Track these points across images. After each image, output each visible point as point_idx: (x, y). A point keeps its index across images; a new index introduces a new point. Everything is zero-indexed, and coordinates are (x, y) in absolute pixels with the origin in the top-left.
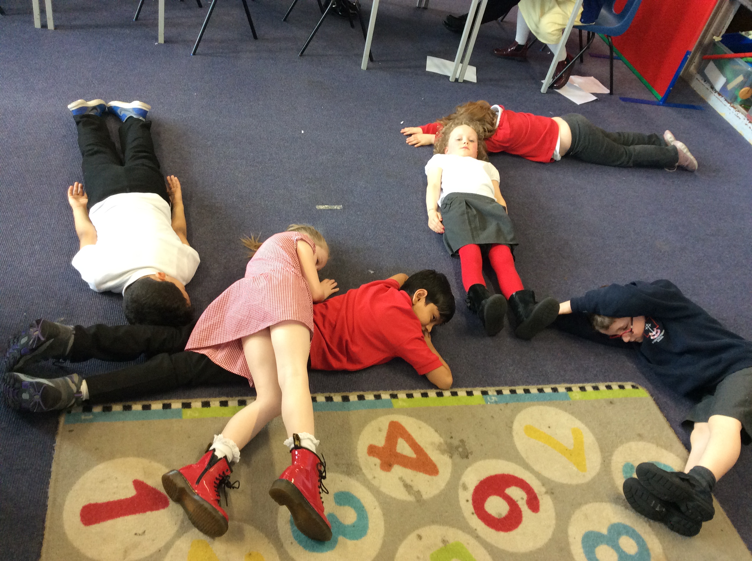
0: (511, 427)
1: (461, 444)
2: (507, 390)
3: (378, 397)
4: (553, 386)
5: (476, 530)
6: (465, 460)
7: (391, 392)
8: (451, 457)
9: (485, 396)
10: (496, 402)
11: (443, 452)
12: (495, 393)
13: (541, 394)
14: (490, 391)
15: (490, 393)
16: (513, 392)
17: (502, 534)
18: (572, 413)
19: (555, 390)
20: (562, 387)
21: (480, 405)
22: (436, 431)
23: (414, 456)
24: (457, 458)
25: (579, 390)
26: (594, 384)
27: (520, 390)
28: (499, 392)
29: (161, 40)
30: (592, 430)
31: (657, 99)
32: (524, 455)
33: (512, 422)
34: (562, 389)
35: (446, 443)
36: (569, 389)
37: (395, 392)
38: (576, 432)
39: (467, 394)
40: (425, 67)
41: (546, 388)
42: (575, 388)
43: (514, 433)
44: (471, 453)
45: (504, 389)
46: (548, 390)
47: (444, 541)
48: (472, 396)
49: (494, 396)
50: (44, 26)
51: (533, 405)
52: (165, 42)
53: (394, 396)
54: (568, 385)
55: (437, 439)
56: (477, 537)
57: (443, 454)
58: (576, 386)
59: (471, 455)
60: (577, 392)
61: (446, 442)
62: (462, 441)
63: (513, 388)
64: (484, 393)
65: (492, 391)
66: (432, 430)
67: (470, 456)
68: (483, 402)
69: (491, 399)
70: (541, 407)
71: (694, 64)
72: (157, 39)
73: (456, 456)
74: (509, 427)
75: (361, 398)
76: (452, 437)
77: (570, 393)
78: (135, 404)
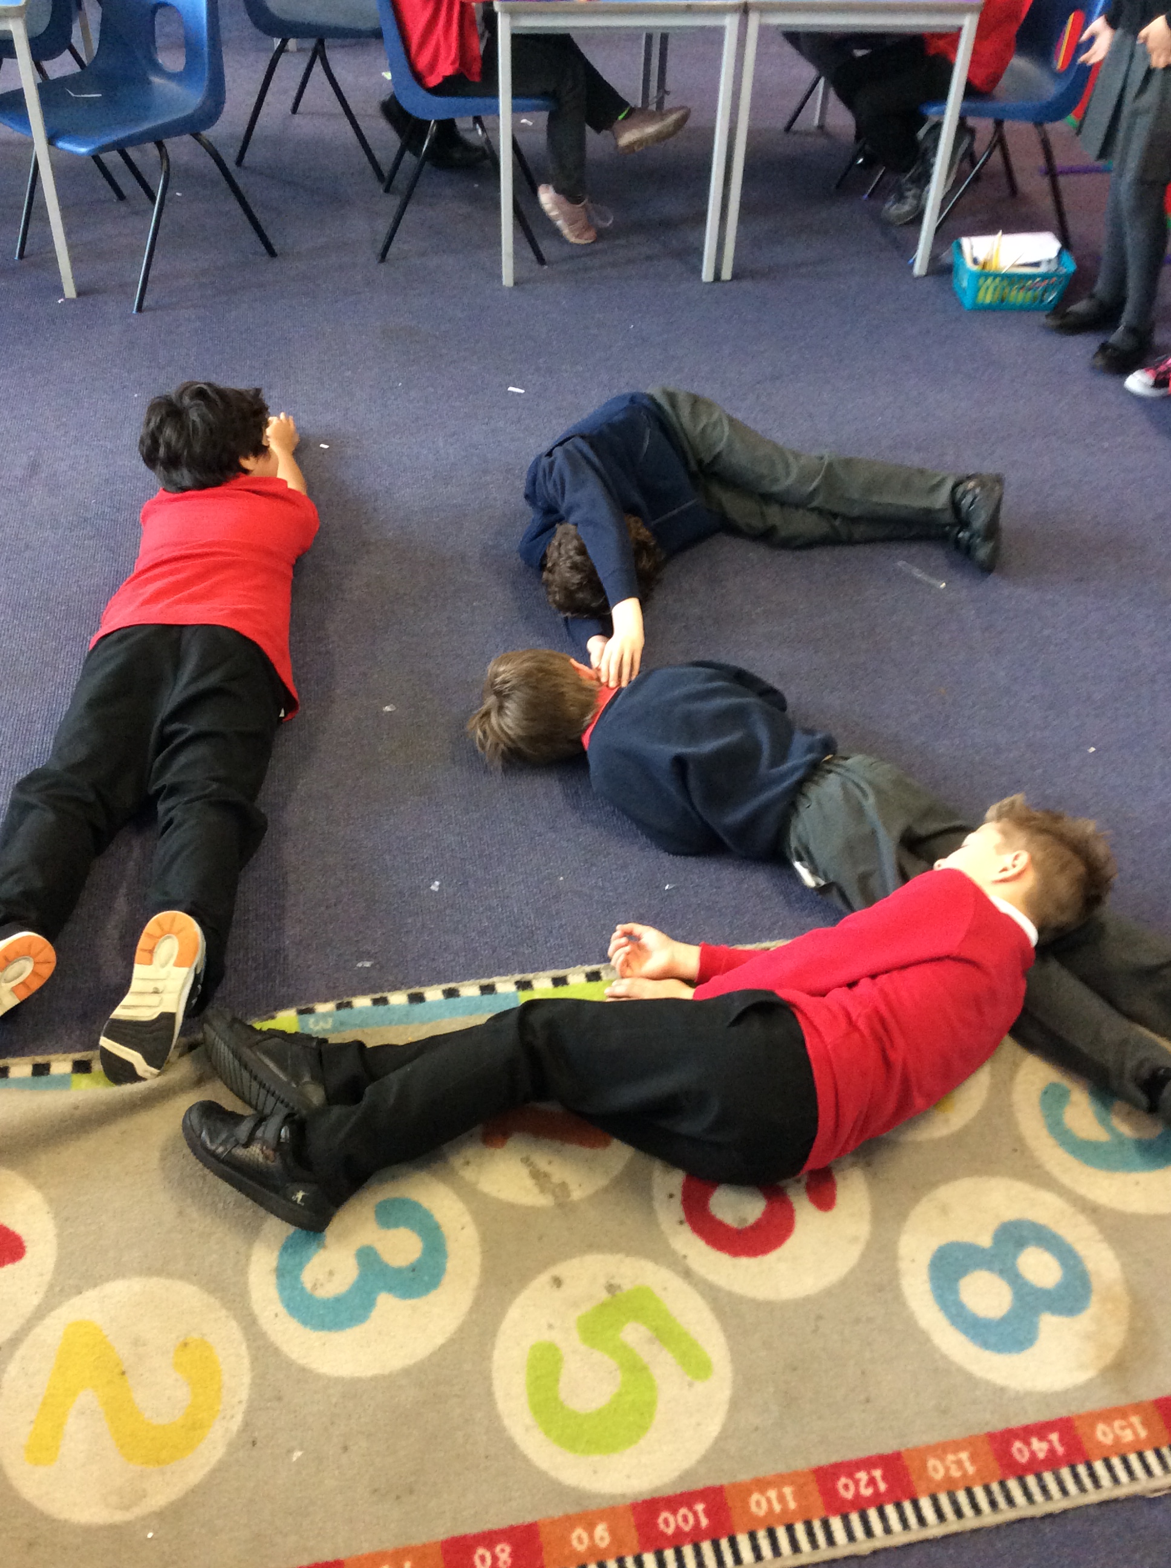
3: (488, 990)
5: (685, 1257)
7: (518, 977)
17: (744, 1261)
29: (70, 291)
47: (611, 1288)
52: (79, 294)
53: (524, 985)
56: (687, 1274)
72: (61, 293)
75: (451, 994)
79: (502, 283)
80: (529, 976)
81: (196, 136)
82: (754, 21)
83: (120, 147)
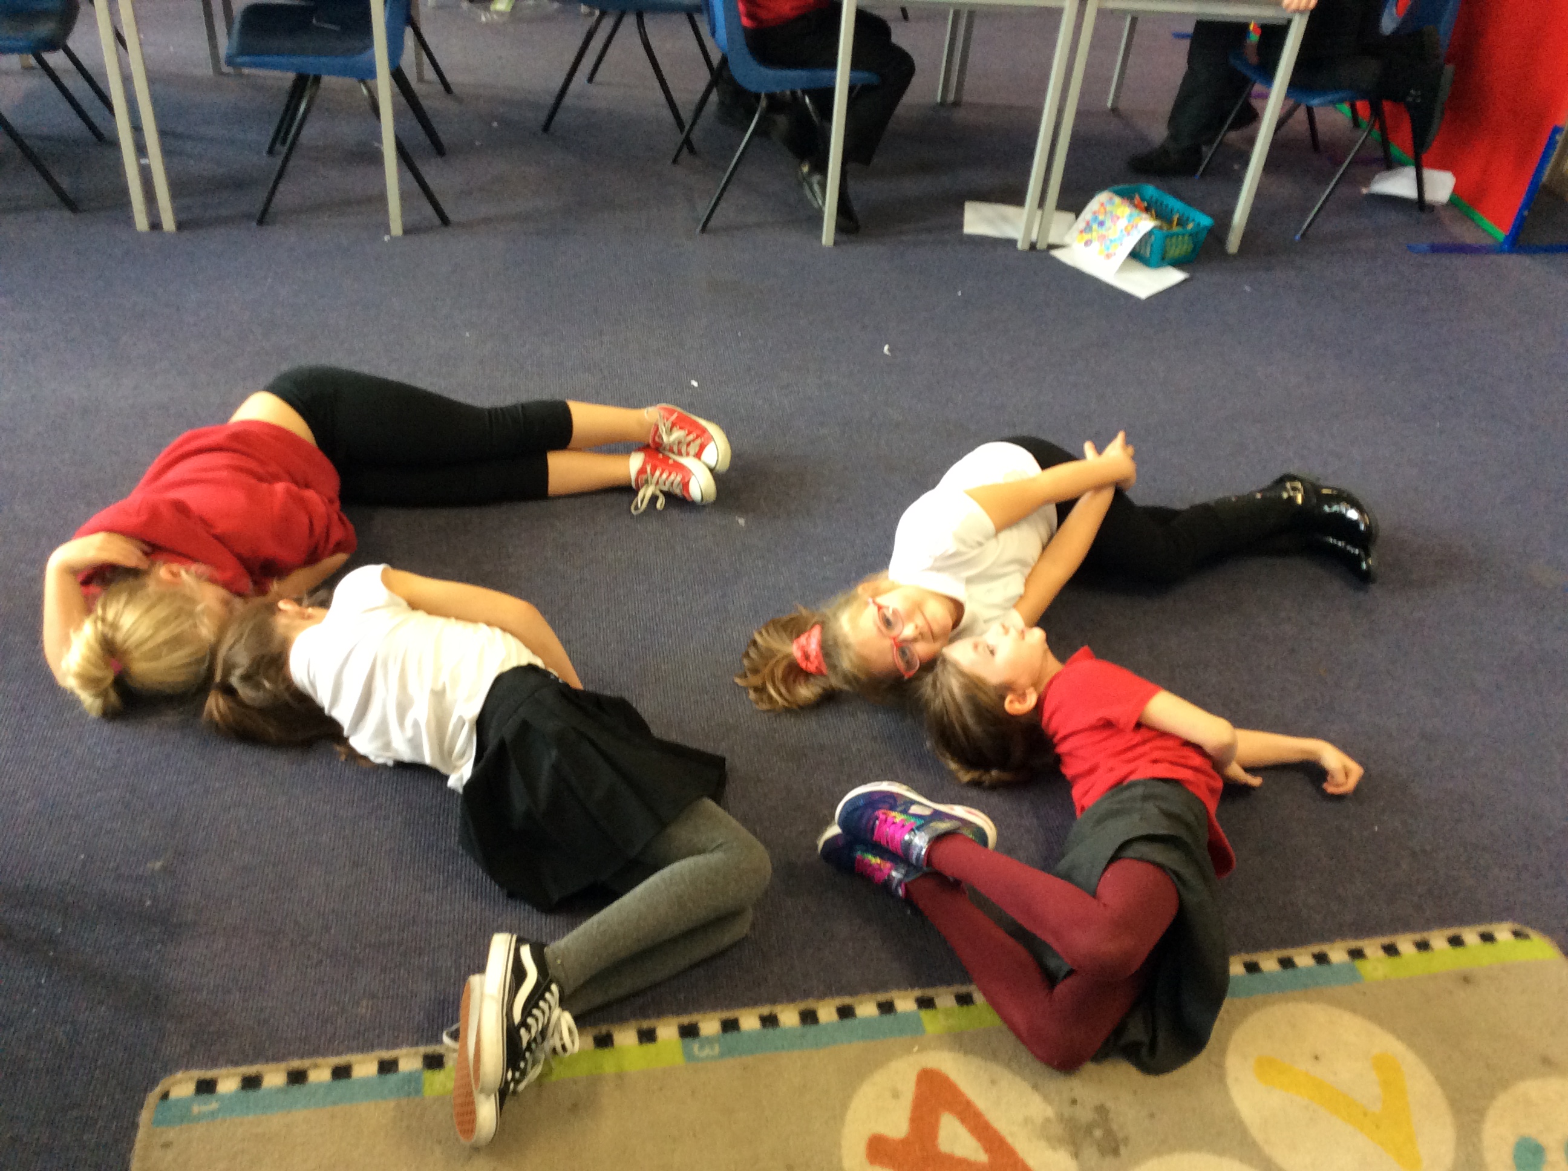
0: (1220, 1065)
1: (1097, 1118)
3: (887, 1008)
4: (1316, 949)
6: (1112, 1160)
7: (918, 993)
8: (1076, 1155)
11: (1054, 1142)
13: (1290, 972)
18: (1372, 1017)
19: (1321, 959)
20: (1339, 949)
22: (1035, 1087)
23: (982, 1157)
24: (1090, 1156)
25: (1381, 953)
26: (1418, 937)
29: (397, 229)
30: (1426, 1055)
31: (1495, 239)
32: (1258, 1136)
34: (1338, 954)
35: (1061, 1118)
36: (1357, 954)
38: (1381, 1063)
40: (961, 225)
41: (1300, 954)
42: (1372, 948)
44: (1126, 1140)
46: (1303, 959)
50: (155, 224)
51: (1274, 1002)
52: (405, 233)
53: (926, 1003)
54: (1354, 944)
57: (1054, 1148)
58: (1373, 945)
59: (1126, 1145)
60: (1379, 960)
61: (1062, 1115)
62: (1101, 1110)
66: (1024, 1087)
67: (1123, 1150)
70: (1293, 1007)
72: (387, 230)
73: (1090, 1153)
75: (846, 1012)
76: (1074, 1102)
77: (1359, 964)
78: (316, 1066)
79: (821, 241)
80: (929, 992)
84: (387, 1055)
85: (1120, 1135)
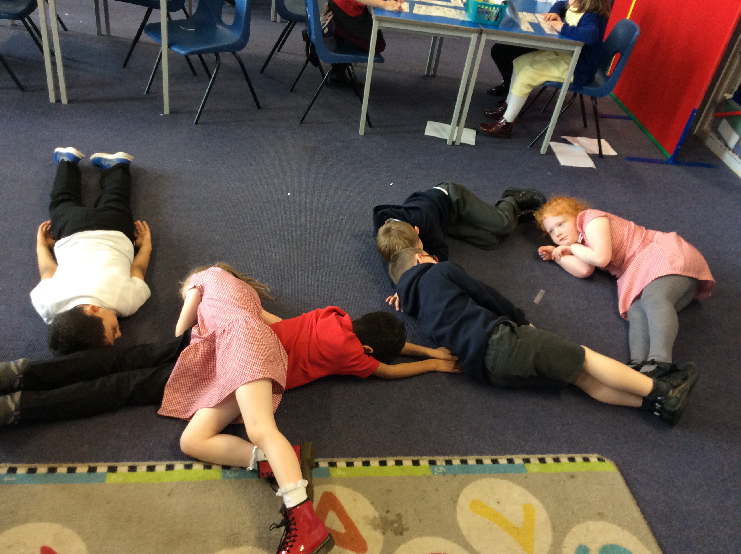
0: (455, 502)
1: (397, 519)
2: (458, 460)
3: (315, 465)
4: (509, 457)
6: (399, 537)
7: (330, 460)
8: (384, 533)
9: (432, 466)
10: (443, 473)
11: (376, 527)
12: (444, 464)
13: (495, 465)
14: (439, 460)
15: (438, 463)
16: (464, 462)
18: (527, 488)
19: (510, 461)
20: (519, 458)
21: (425, 475)
22: (372, 504)
23: (343, 531)
24: (390, 534)
25: (537, 462)
26: (555, 456)
27: (471, 461)
28: (449, 462)
29: (166, 111)
30: (547, 507)
31: (666, 157)
32: (465, 533)
33: (458, 496)
34: (518, 460)
35: (381, 517)
36: (527, 461)
37: (335, 460)
38: (527, 508)
39: (413, 463)
40: (424, 131)
41: (501, 458)
42: (534, 459)
43: (458, 508)
44: (407, 529)
45: (454, 459)
46: (503, 461)
48: (418, 466)
49: (442, 466)
50: (58, 100)
51: (485, 477)
52: (171, 112)
53: (333, 464)
54: (526, 456)
55: (371, 512)
57: (375, 530)
58: (535, 458)
59: (407, 531)
60: (536, 464)
61: (382, 515)
62: (399, 516)
63: (464, 458)
64: (432, 463)
65: (440, 461)
66: (367, 503)
67: (405, 533)
68: (429, 473)
69: (438, 469)
70: (493, 480)
71: (708, 123)
72: (162, 111)
73: (389, 533)
74: (454, 500)
76: (388, 511)
77: (527, 465)
78: (61, 466)
79: (359, 133)
81: (234, 53)
82: (484, 37)
83: (199, 53)
84: (92, 465)
85: (405, 527)
